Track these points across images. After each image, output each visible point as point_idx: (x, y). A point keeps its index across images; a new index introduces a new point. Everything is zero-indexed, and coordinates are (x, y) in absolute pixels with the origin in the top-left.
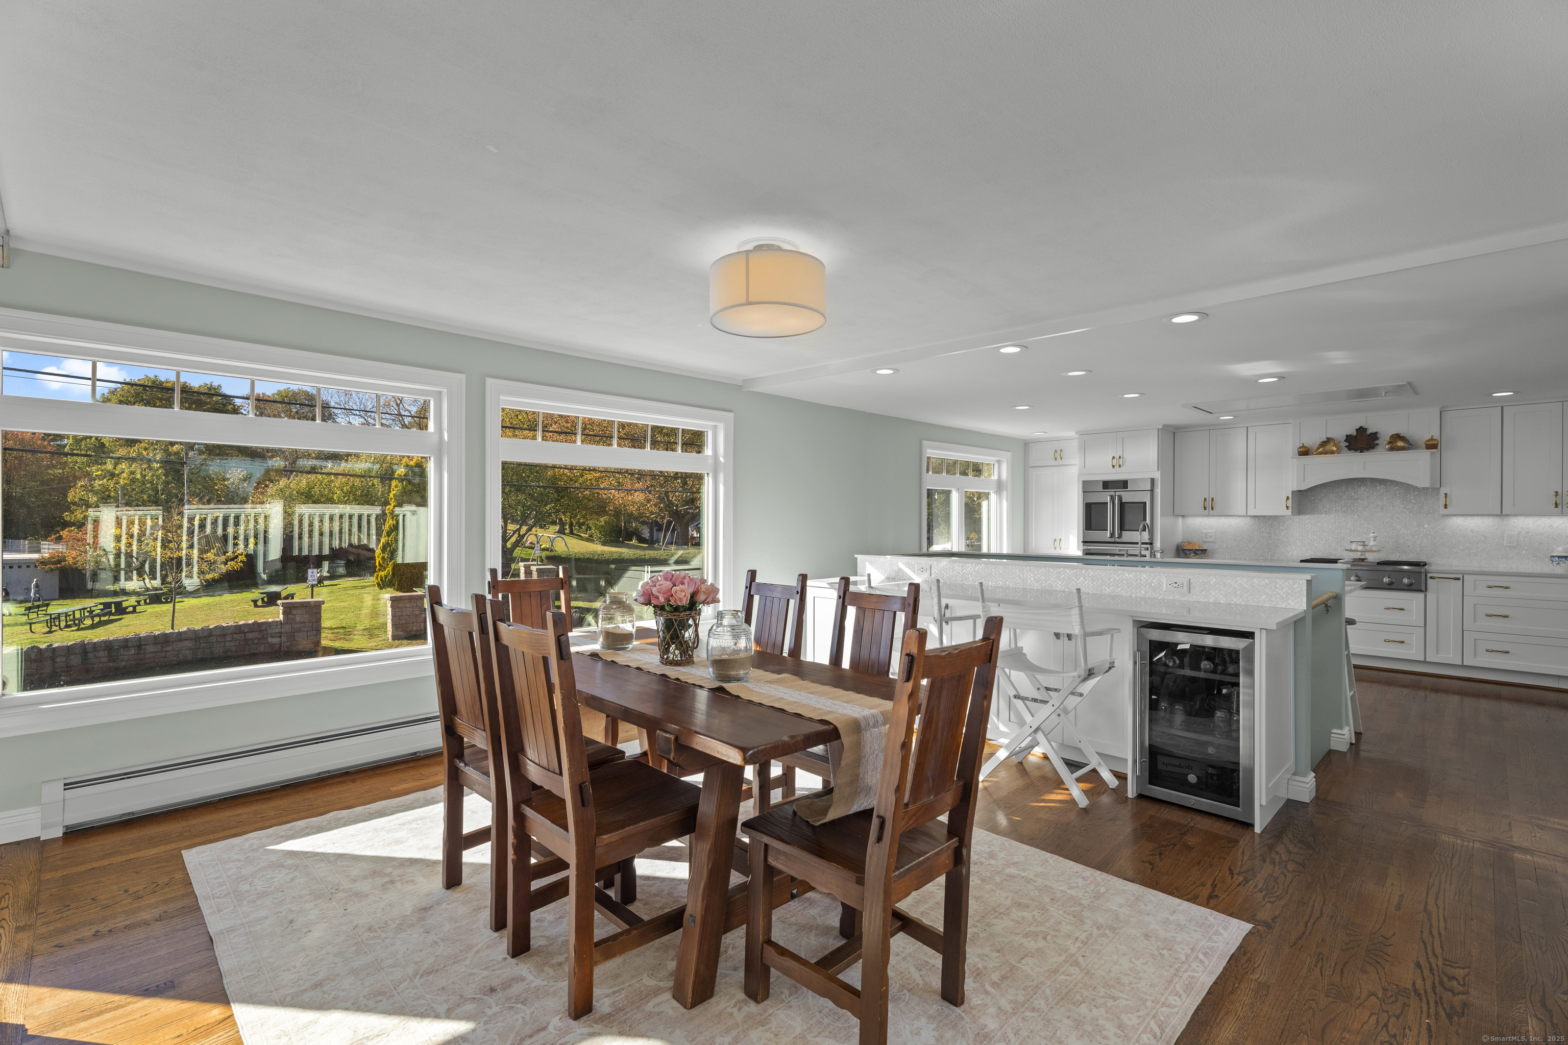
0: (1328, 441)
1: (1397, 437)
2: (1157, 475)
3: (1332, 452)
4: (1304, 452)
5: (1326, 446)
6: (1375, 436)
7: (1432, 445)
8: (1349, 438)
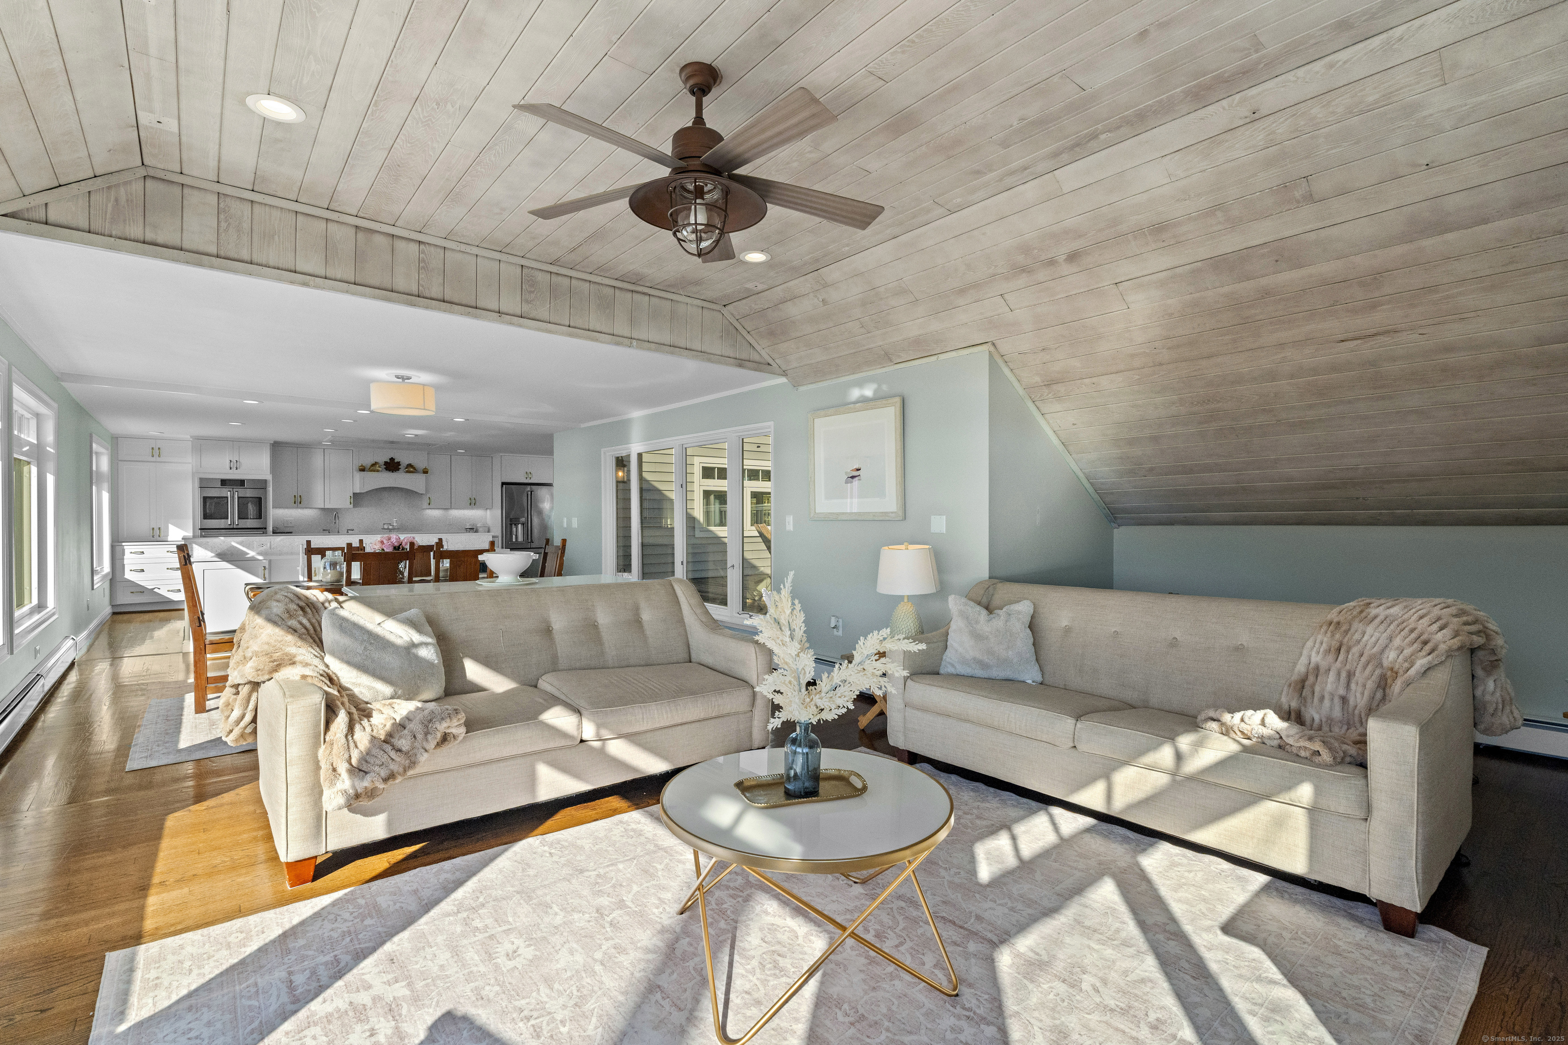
0: (376, 463)
1: (410, 466)
2: (269, 477)
3: (378, 471)
4: (362, 469)
5: (373, 467)
6: (399, 463)
7: (425, 472)
8: (386, 463)
